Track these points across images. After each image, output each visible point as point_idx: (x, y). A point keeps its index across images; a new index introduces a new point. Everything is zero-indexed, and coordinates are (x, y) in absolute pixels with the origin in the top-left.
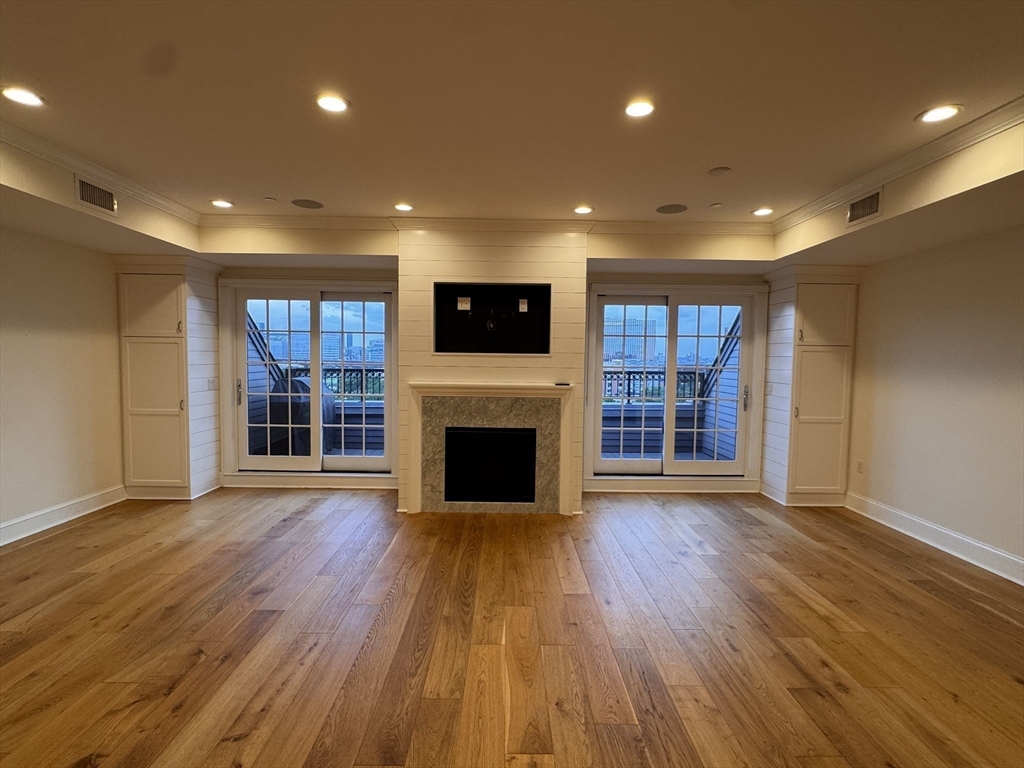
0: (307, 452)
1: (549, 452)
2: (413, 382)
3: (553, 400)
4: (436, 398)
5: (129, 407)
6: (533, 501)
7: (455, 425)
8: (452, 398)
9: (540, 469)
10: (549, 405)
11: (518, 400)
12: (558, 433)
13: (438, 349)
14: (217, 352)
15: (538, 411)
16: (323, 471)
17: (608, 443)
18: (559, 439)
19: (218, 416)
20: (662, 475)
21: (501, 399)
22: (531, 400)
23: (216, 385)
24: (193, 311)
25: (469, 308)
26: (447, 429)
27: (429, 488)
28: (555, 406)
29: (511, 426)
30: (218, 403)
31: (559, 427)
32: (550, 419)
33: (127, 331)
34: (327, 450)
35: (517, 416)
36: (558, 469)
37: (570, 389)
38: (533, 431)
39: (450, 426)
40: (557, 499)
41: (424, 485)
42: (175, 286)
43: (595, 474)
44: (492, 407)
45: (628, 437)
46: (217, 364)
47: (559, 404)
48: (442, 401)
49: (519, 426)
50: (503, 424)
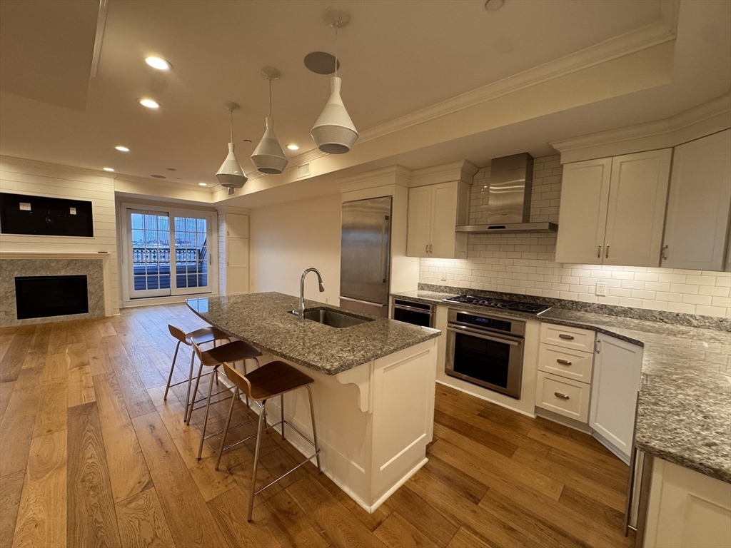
1: (96, 286)
3: (97, 261)
4: (5, 260)
6: (87, 312)
7: (23, 275)
8: (19, 260)
9: (91, 296)
10: (95, 263)
11: (72, 261)
12: (102, 277)
13: (4, 232)
15: (87, 266)
17: (138, 284)
18: (103, 280)
21: (59, 260)
22: (82, 261)
25: (29, 210)
26: (16, 278)
28: (99, 263)
29: (68, 274)
31: (102, 274)
32: (96, 270)
35: (72, 269)
36: (103, 294)
37: (109, 254)
38: (86, 276)
39: (19, 276)
40: (104, 309)
43: (131, 299)
44: (53, 265)
45: (151, 280)
47: (102, 262)
48: (11, 262)
49: (74, 274)
50: (62, 273)
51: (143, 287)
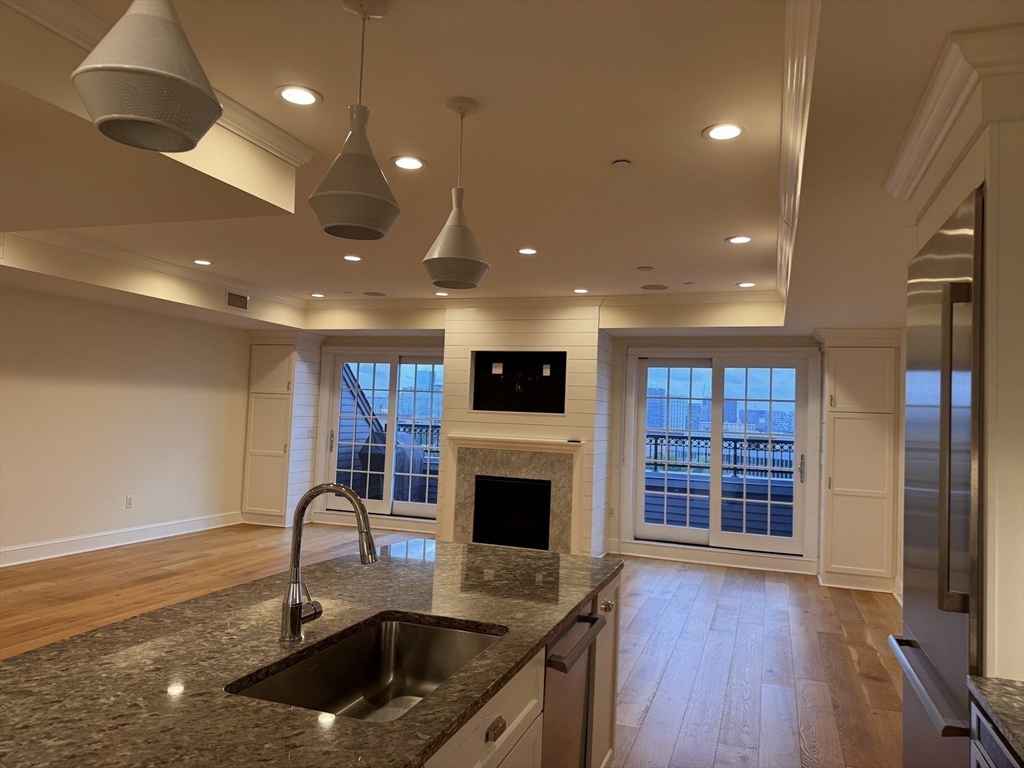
0: (380, 497)
1: (562, 503)
2: (452, 434)
3: (566, 455)
4: (469, 449)
5: (250, 450)
6: (546, 548)
7: (483, 474)
8: (481, 450)
10: (563, 458)
11: (536, 454)
12: (571, 487)
13: (476, 407)
14: (317, 405)
15: (552, 465)
16: (391, 515)
18: (571, 492)
19: (314, 460)
20: (708, 546)
21: (522, 452)
22: (547, 455)
23: (314, 435)
24: (300, 372)
25: (501, 372)
26: (477, 477)
27: (460, 529)
28: (568, 461)
29: (529, 477)
30: (315, 449)
31: (571, 481)
32: (563, 473)
33: (254, 389)
34: (397, 497)
35: (534, 468)
36: (570, 520)
37: (581, 446)
38: (549, 482)
39: (479, 474)
40: (569, 548)
41: (456, 525)
42: (288, 353)
43: (636, 539)
44: (514, 459)
45: (672, 503)
46: (317, 417)
47: (572, 459)
48: (474, 452)
49: (536, 478)
50: (523, 475)
51: (681, 519)
